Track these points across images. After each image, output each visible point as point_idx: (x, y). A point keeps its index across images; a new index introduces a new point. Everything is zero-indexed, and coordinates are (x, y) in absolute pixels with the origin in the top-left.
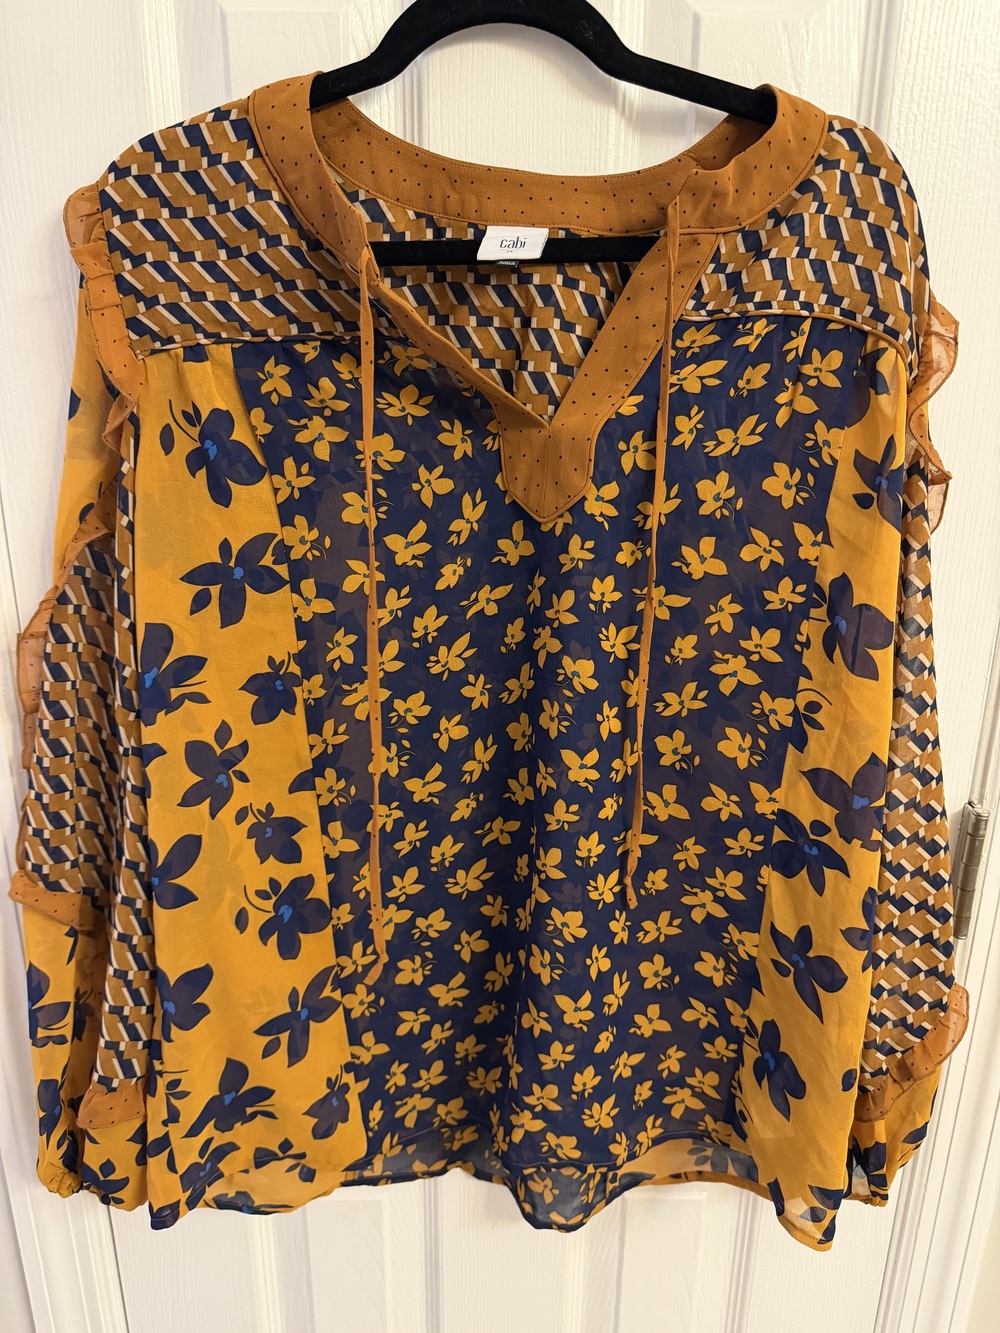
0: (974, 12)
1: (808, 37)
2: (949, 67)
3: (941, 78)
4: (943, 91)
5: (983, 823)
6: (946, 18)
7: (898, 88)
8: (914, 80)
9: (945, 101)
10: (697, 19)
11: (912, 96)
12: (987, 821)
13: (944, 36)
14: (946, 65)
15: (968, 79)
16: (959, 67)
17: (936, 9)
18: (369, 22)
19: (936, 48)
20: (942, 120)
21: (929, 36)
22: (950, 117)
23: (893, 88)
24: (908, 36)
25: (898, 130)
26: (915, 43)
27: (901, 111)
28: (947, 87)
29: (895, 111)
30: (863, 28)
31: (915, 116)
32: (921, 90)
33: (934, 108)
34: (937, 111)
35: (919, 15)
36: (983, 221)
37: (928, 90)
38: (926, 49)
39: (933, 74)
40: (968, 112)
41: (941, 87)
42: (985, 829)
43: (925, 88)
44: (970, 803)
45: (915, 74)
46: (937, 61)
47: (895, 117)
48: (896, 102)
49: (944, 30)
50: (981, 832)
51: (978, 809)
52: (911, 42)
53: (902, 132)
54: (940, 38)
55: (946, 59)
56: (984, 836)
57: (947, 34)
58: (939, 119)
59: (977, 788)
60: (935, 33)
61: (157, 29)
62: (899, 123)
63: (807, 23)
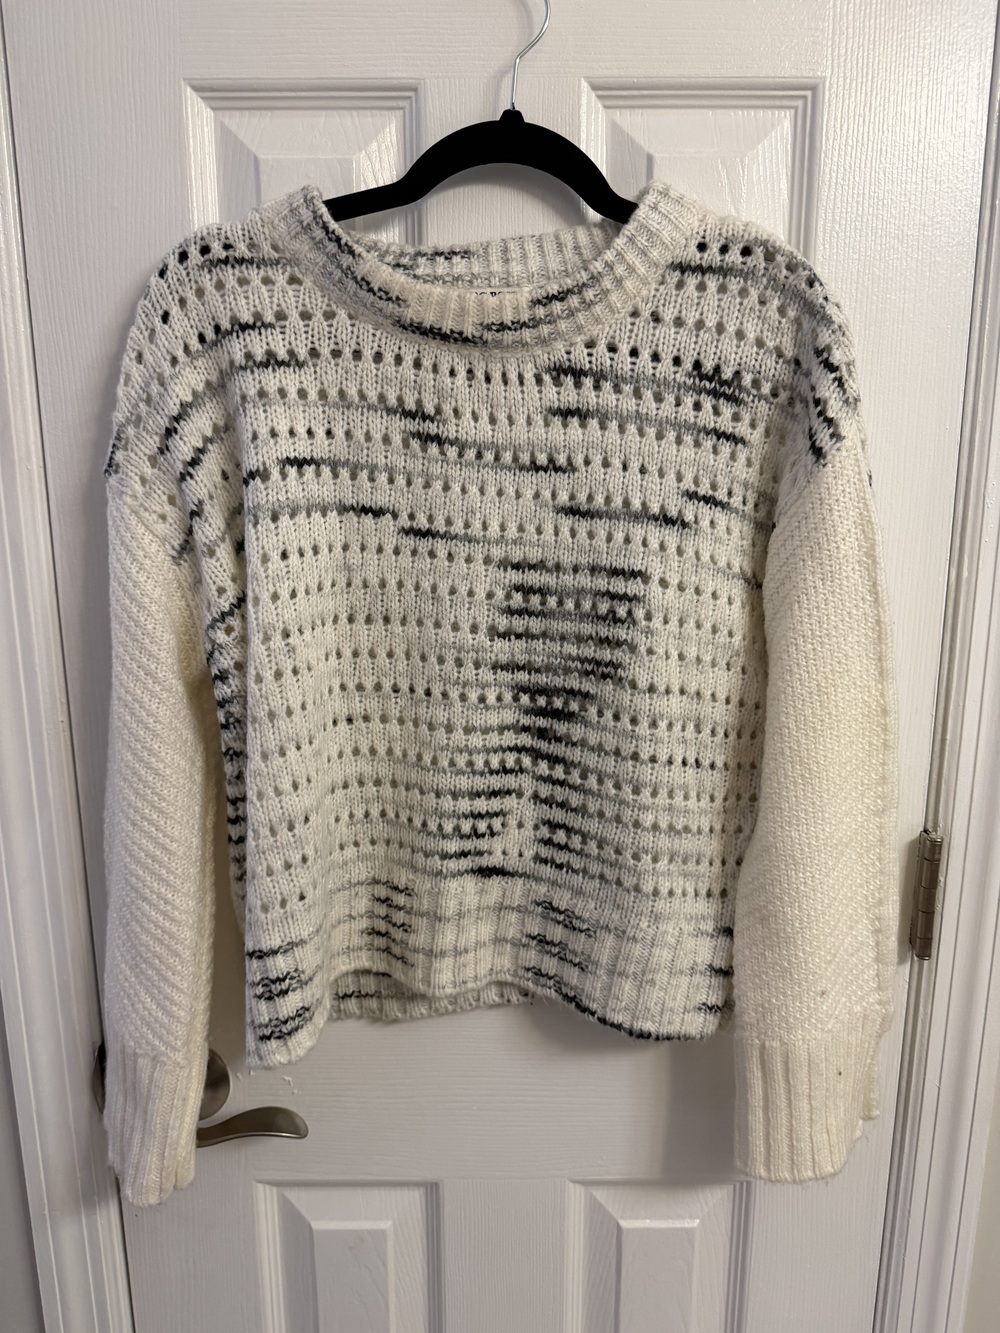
0: (881, 149)
1: (743, 171)
2: (864, 193)
3: (858, 202)
4: (860, 212)
5: (938, 848)
6: (859, 154)
7: (822, 212)
8: (834, 204)
9: (862, 221)
10: (650, 159)
11: (833, 216)
12: (940, 846)
13: (857, 169)
14: (861, 192)
15: (880, 203)
16: (872, 194)
17: (849, 148)
18: (377, 166)
19: (852, 179)
20: (860, 236)
21: (845, 170)
22: (867, 233)
23: (817, 213)
24: (827, 170)
25: (824, 245)
26: (834, 175)
27: (824, 228)
28: (863, 209)
29: (820, 229)
30: (790, 164)
31: (837, 233)
32: (841, 212)
33: (853, 227)
34: (856, 229)
35: (836, 153)
36: (900, 318)
37: (847, 212)
38: (843, 179)
39: (850, 200)
40: (882, 229)
41: (857, 210)
42: (940, 853)
43: (844, 211)
44: (926, 831)
45: (835, 199)
46: (853, 189)
47: (820, 234)
48: (821, 223)
49: (857, 165)
50: (936, 857)
51: (933, 835)
52: (830, 174)
53: (827, 246)
54: (854, 171)
55: (861, 188)
56: (939, 860)
57: (860, 168)
58: (858, 235)
59: (931, 817)
60: (850, 167)
61: (201, 174)
62: (824, 240)
63: (742, 161)
